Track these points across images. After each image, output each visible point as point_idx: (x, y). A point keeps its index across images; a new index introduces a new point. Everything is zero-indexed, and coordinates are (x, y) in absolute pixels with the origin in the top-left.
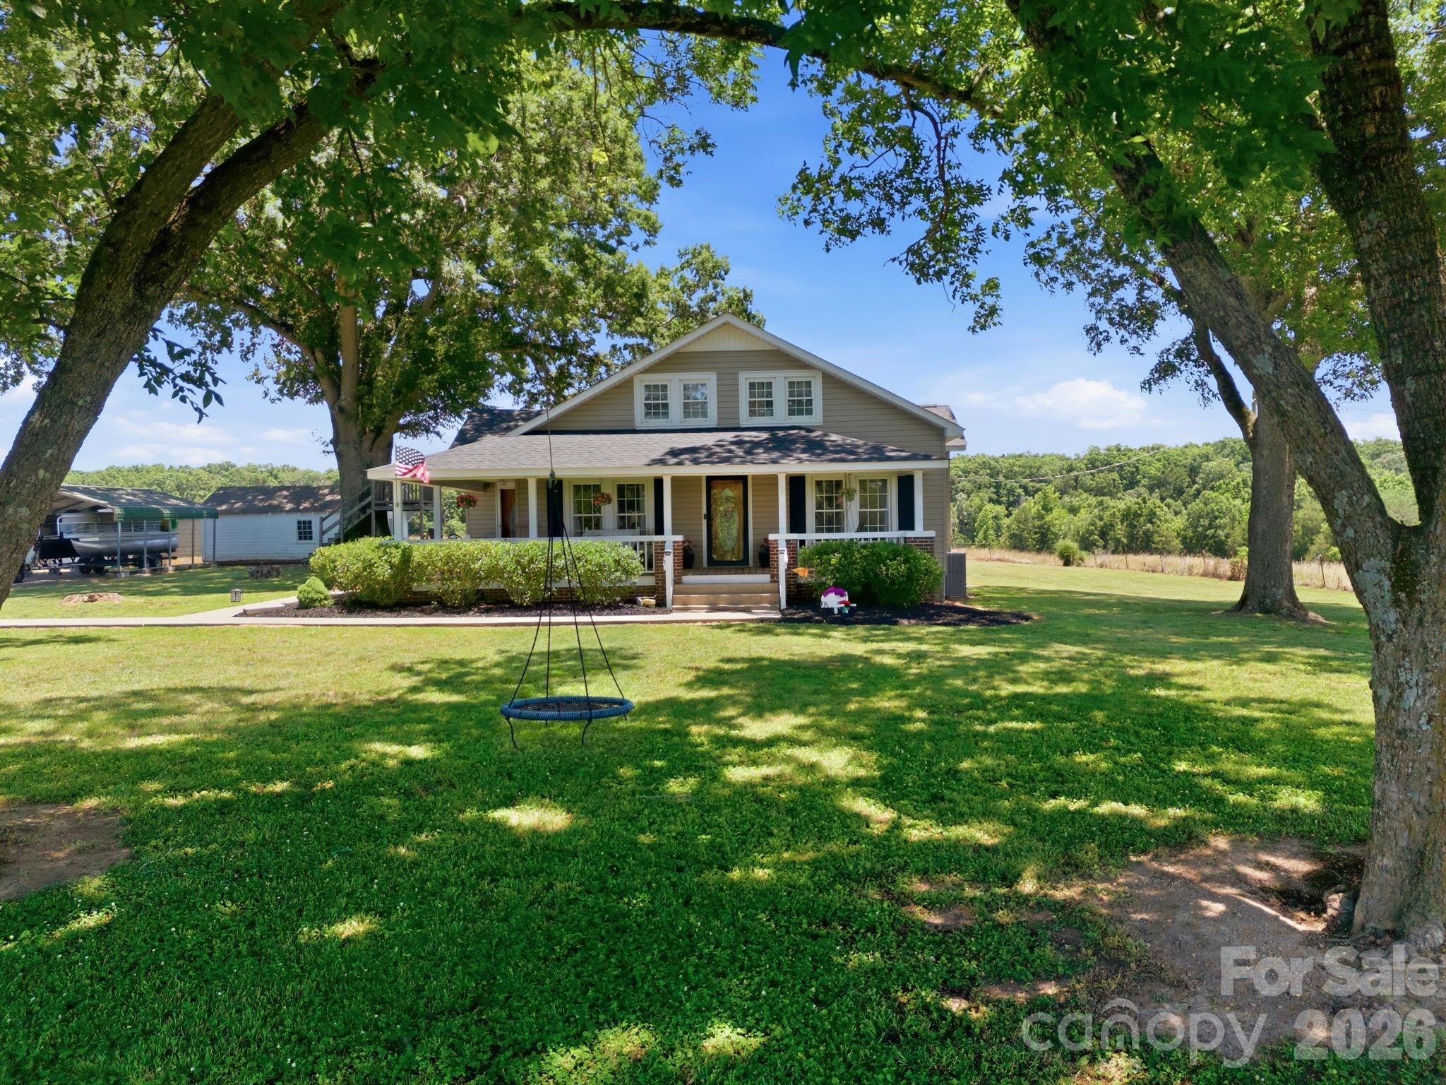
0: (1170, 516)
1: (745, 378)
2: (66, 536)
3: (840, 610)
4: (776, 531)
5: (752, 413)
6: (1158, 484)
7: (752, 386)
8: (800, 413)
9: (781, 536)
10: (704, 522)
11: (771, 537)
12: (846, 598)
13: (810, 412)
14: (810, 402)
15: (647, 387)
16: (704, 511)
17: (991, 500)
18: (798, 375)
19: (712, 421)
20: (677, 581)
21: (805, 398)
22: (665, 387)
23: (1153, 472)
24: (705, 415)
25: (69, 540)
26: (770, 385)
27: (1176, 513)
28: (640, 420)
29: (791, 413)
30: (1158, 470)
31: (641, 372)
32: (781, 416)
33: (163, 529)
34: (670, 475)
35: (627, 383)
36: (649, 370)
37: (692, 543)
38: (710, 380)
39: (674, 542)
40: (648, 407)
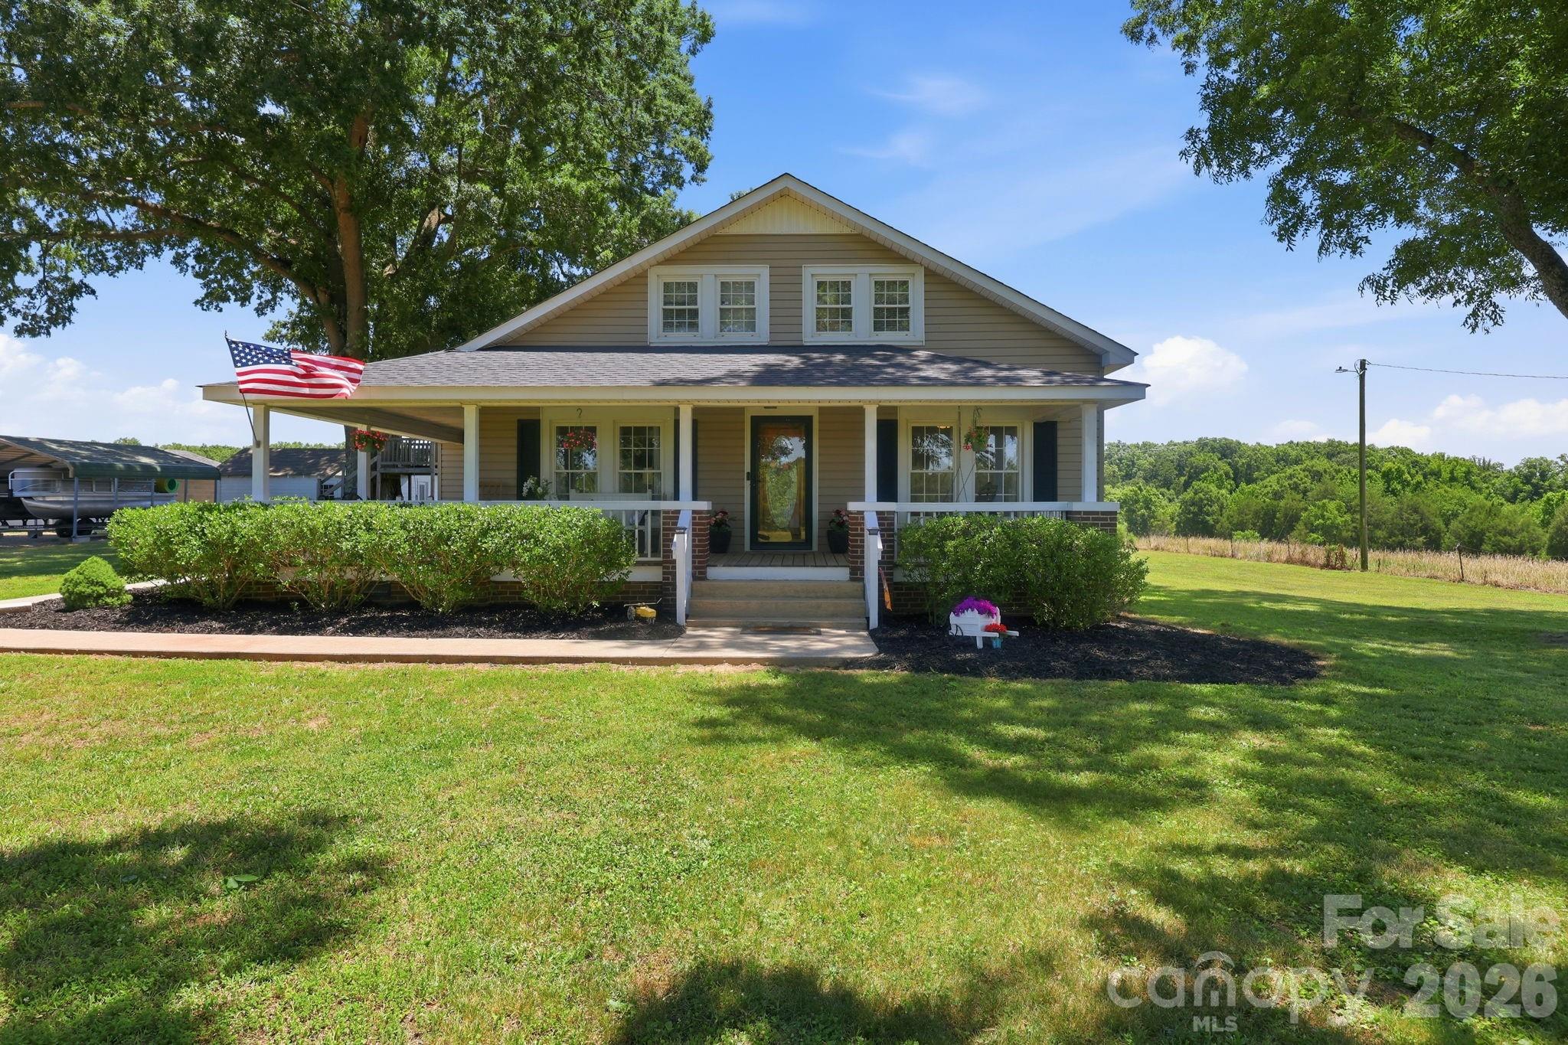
0: (1165, 502)
1: (812, 274)
2: (16, 494)
3: (987, 641)
4: (861, 497)
5: (820, 327)
6: (1151, 477)
7: (821, 285)
8: (891, 326)
9: (868, 507)
10: (747, 484)
11: (853, 506)
12: (997, 620)
13: (905, 326)
14: (905, 312)
15: (668, 285)
16: (747, 468)
18: (890, 272)
19: (762, 336)
20: (698, 574)
21: (898, 306)
22: (693, 287)
23: (1147, 466)
24: (751, 326)
25: (19, 498)
26: (847, 285)
27: (1170, 501)
28: (655, 331)
29: (878, 327)
30: (1151, 464)
31: (659, 264)
32: (862, 330)
33: (159, 489)
34: (688, 401)
35: (639, 278)
36: (670, 260)
37: (725, 513)
38: (760, 275)
39: (694, 512)
40: (667, 314)
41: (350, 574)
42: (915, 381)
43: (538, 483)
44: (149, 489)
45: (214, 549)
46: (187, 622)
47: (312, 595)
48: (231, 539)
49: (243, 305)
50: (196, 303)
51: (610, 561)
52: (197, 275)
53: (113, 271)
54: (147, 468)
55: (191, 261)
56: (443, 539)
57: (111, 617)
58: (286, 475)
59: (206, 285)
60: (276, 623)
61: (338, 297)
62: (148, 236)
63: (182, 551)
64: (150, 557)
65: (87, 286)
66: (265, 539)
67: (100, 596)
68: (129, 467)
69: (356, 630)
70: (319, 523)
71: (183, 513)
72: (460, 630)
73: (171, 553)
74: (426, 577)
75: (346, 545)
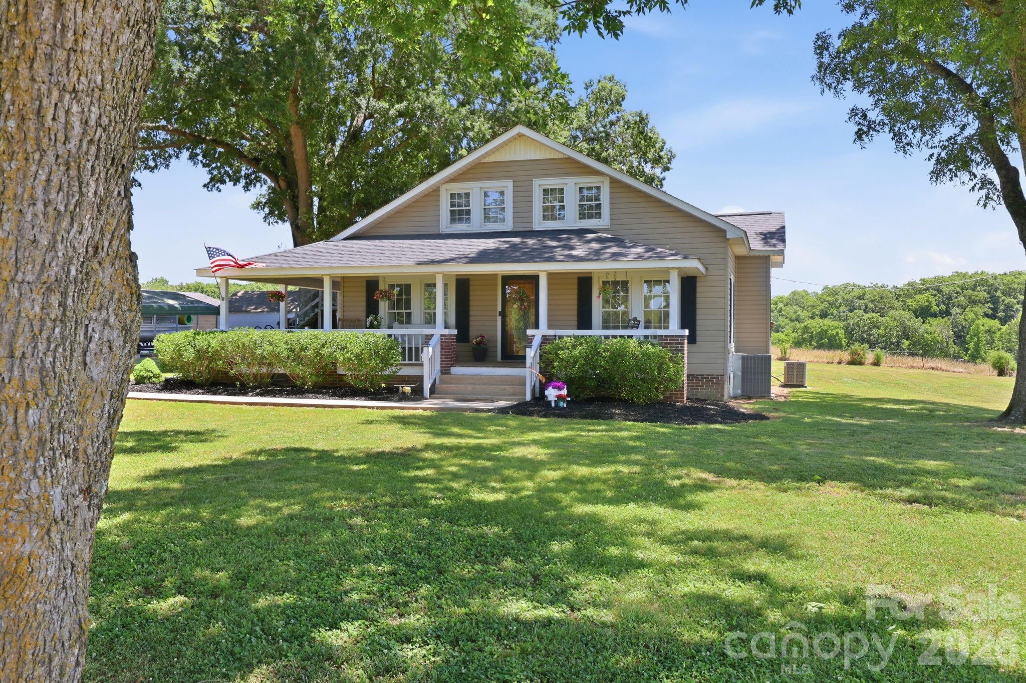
1: (539, 184)
3: (557, 402)
5: (545, 218)
7: (545, 191)
8: (590, 216)
9: (540, 332)
10: (499, 319)
11: (530, 332)
12: (564, 392)
13: (599, 216)
14: (599, 207)
15: (452, 196)
16: (499, 309)
17: (986, 315)
18: (588, 181)
19: (508, 226)
20: (444, 371)
21: (594, 203)
22: (467, 195)
24: (502, 219)
26: (561, 191)
28: (445, 224)
29: (582, 216)
31: (447, 182)
32: (571, 220)
33: (181, 322)
34: (441, 273)
35: (435, 192)
36: (453, 179)
37: (483, 337)
38: (508, 185)
39: (442, 335)
40: (453, 213)
41: (264, 370)
42: (561, 258)
43: (376, 319)
44: (174, 322)
45: (200, 354)
46: (188, 389)
47: (246, 378)
48: (207, 349)
49: (235, 184)
50: (205, 186)
51: (385, 362)
52: (204, 165)
53: (152, 169)
54: (172, 307)
55: (200, 158)
56: (303, 349)
57: (155, 387)
58: (263, 312)
59: (210, 172)
60: (227, 391)
61: (292, 184)
62: (173, 144)
63: (185, 354)
64: (172, 358)
65: (136, 181)
66: (222, 348)
67: (151, 377)
68: (161, 308)
69: (262, 395)
70: (246, 340)
71: (186, 336)
72: (310, 395)
73: (181, 355)
74: (300, 370)
75: (258, 352)
